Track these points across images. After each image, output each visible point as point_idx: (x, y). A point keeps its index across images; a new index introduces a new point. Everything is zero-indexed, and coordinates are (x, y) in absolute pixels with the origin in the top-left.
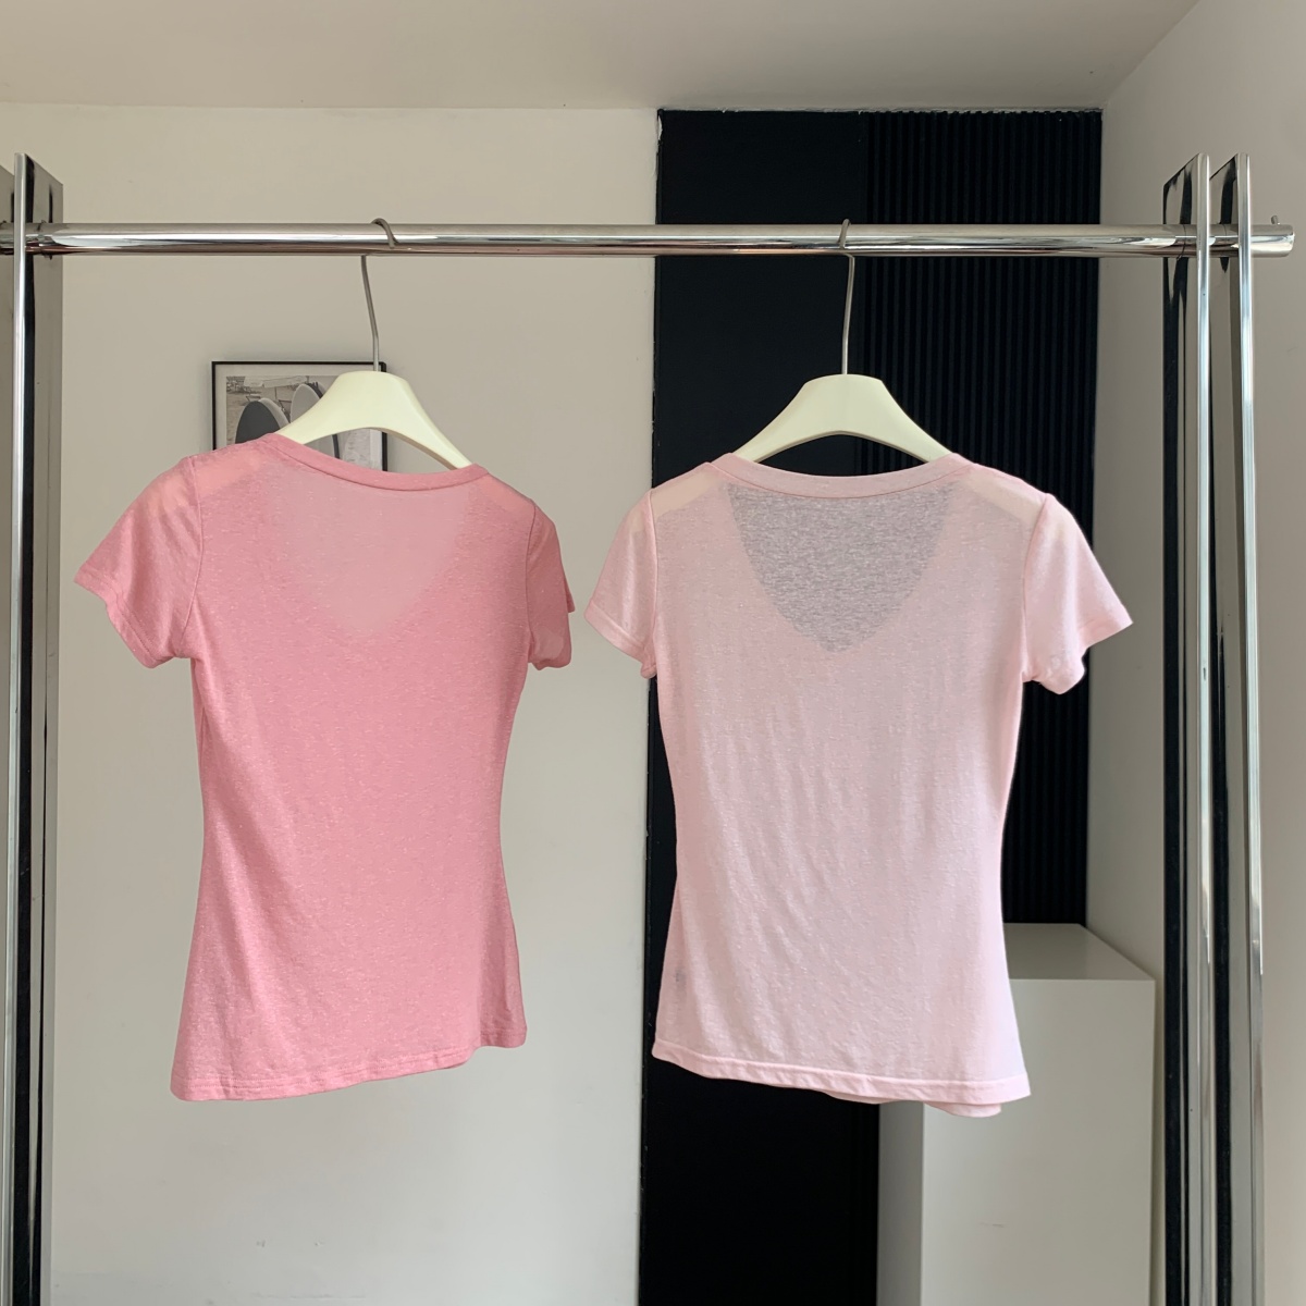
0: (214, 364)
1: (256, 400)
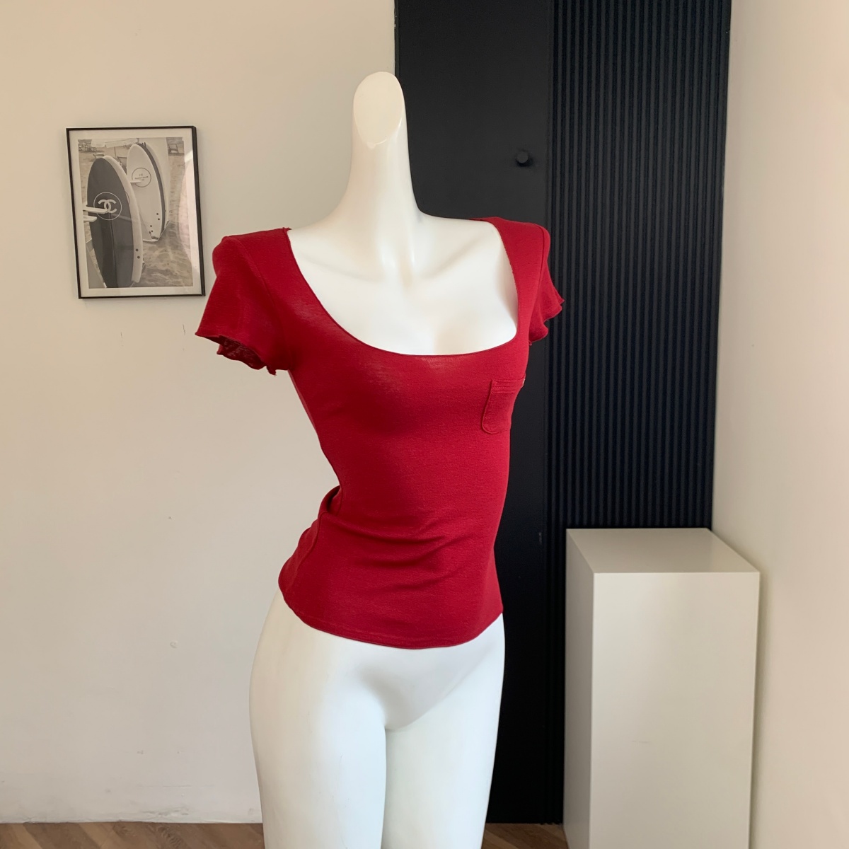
0: (68, 130)
1: (101, 157)
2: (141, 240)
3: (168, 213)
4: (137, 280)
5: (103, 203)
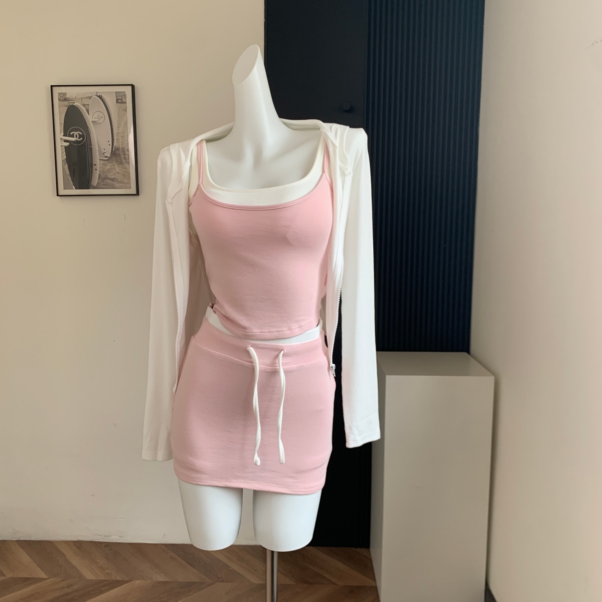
0: (52, 86)
1: (73, 104)
2: (98, 158)
3: (115, 141)
4: (95, 185)
5: (74, 134)
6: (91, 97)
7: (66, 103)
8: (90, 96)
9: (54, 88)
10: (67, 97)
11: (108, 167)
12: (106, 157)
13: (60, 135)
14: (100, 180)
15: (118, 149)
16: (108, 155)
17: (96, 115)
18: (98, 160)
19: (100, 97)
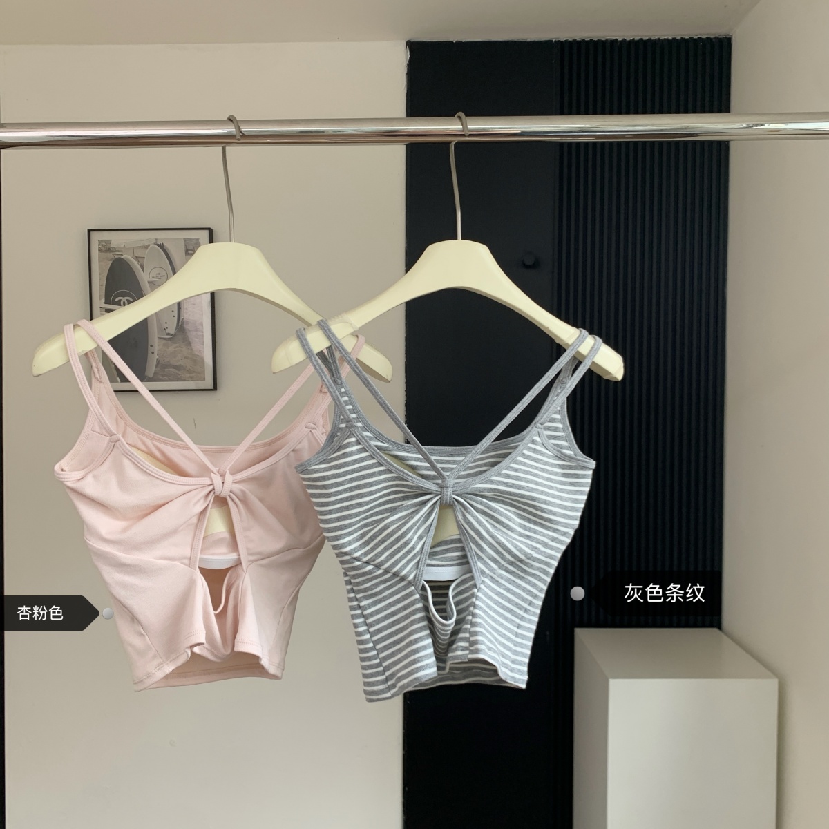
0: (89, 231)
1: (119, 256)
2: (156, 336)
3: (182, 311)
4: (151, 375)
5: (120, 300)
6: (148, 246)
7: (110, 255)
8: (146, 244)
9: (92, 233)
10: (112, 245)
11: (171, 349)
12: (168, 334)
13: (99, 301)
14: (158, 369)
15: (187, 322)
16: (173, 332)
17: (154, 273)
18: (156, 340)
19: (161, 246)
